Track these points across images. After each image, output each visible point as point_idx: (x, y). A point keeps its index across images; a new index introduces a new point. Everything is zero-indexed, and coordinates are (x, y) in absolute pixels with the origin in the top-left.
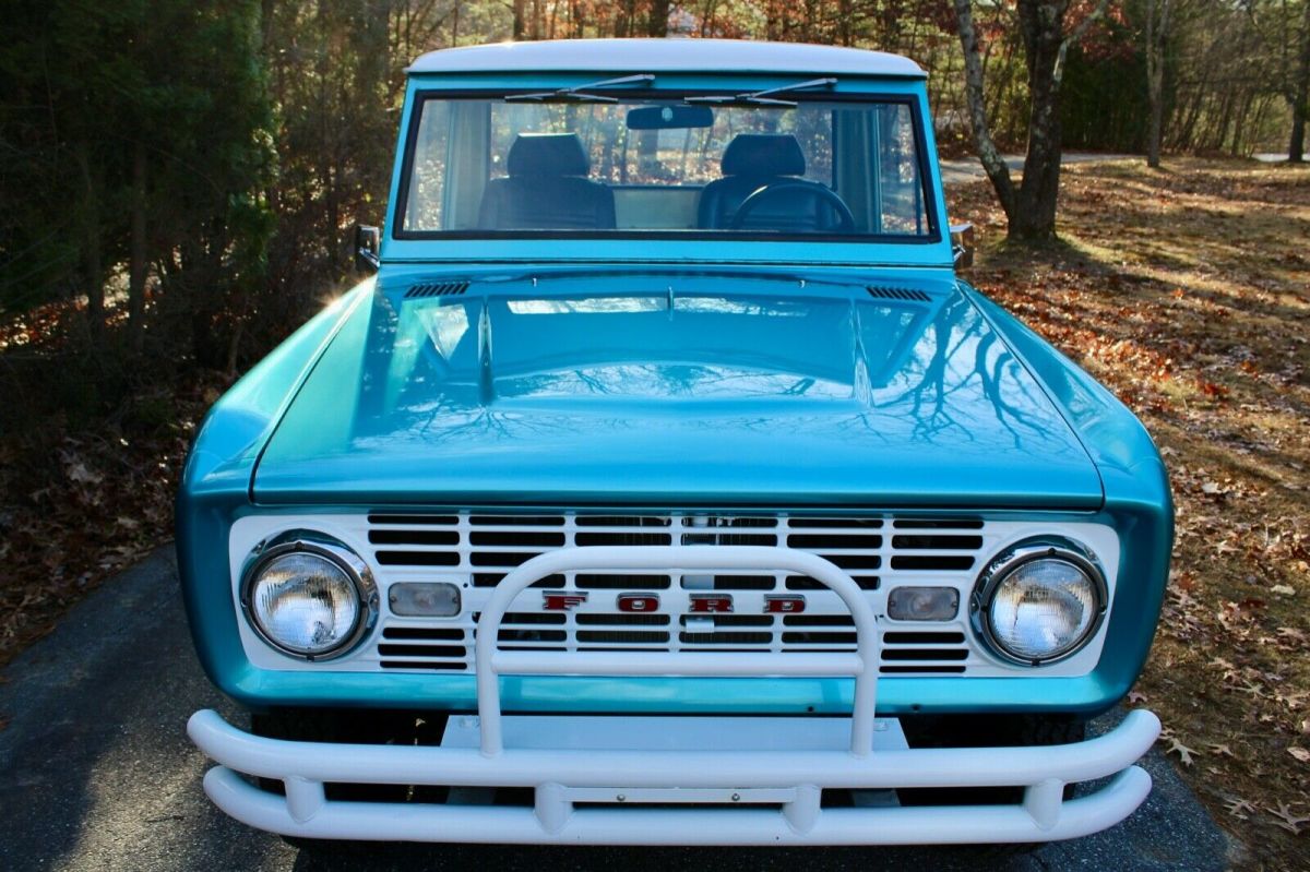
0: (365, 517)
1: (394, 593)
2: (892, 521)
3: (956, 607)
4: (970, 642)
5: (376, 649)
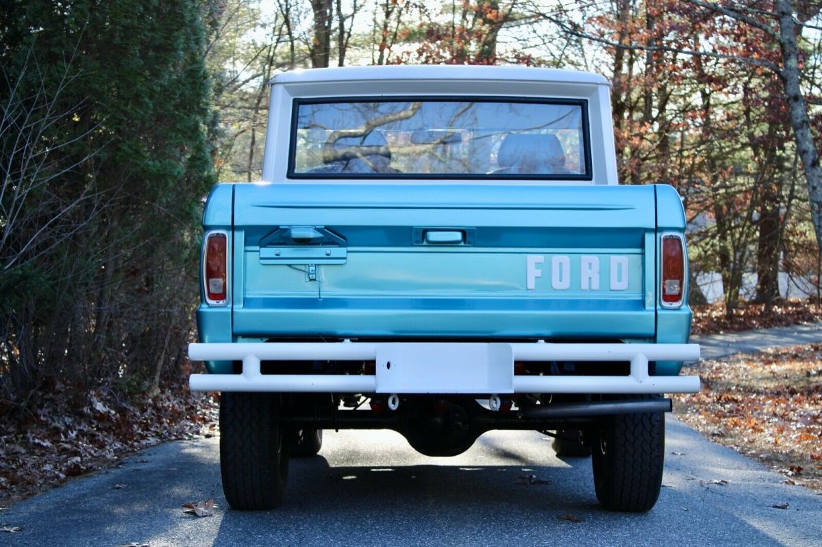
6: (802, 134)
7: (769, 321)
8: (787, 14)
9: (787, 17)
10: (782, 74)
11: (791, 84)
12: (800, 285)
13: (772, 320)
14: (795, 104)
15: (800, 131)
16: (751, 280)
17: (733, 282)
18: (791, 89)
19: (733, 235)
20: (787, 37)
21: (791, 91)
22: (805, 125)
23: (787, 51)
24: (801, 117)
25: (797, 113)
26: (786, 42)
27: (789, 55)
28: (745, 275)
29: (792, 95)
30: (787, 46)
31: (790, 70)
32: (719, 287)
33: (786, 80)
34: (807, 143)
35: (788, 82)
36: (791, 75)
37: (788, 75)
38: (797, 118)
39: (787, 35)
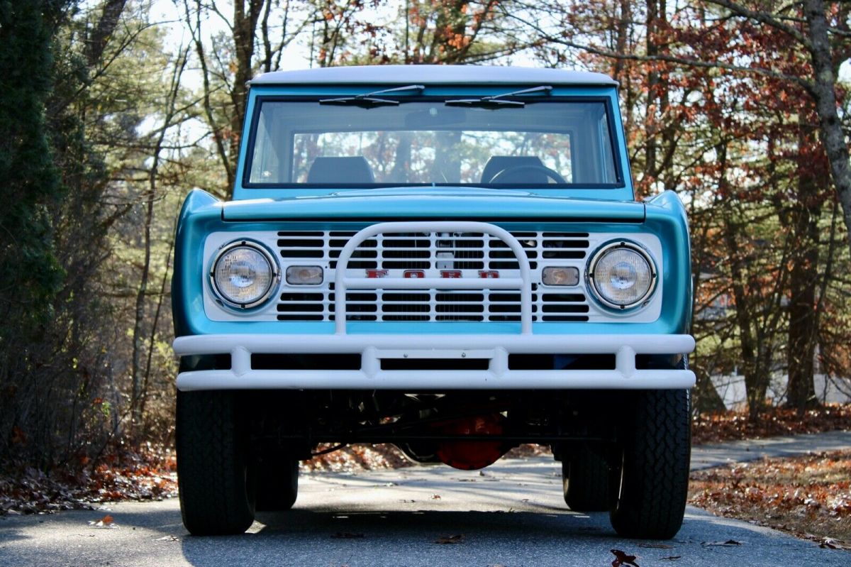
0: (276, 233)
1: (289, 271)
2: (542, 232)
3: (578, 277)
4: (588, 300)
5: (276, 307)
6: (840, 166)
7: (804, 427)
8: (818, 15)
9: (820, 17)
10: (813, 90)
11: (825, 103)
12: (840, 386)
13: (807, 425)
14: (830, 129)
15: (838, 162)
16: (780, 380)
17: (757, 383)
18: (825, 109)
19: (757, 323)
20: (819, 43)
21: (825, 111)
22: (843, 153)
23: (820, 61)
24: (839, 144)
25: (833, 139)
26: (819, 49)
27: (823, 66)
28: (773, 376)
29: (827, 116)
30: (820, 54)
31: (824, 84)
32: (742, 387)
33: (819, 98)
34: (847, 177)
35: (822, 101)
36: (825, 92)
37: (821, 90)
38: (834, 146)
39: (819, 40)
